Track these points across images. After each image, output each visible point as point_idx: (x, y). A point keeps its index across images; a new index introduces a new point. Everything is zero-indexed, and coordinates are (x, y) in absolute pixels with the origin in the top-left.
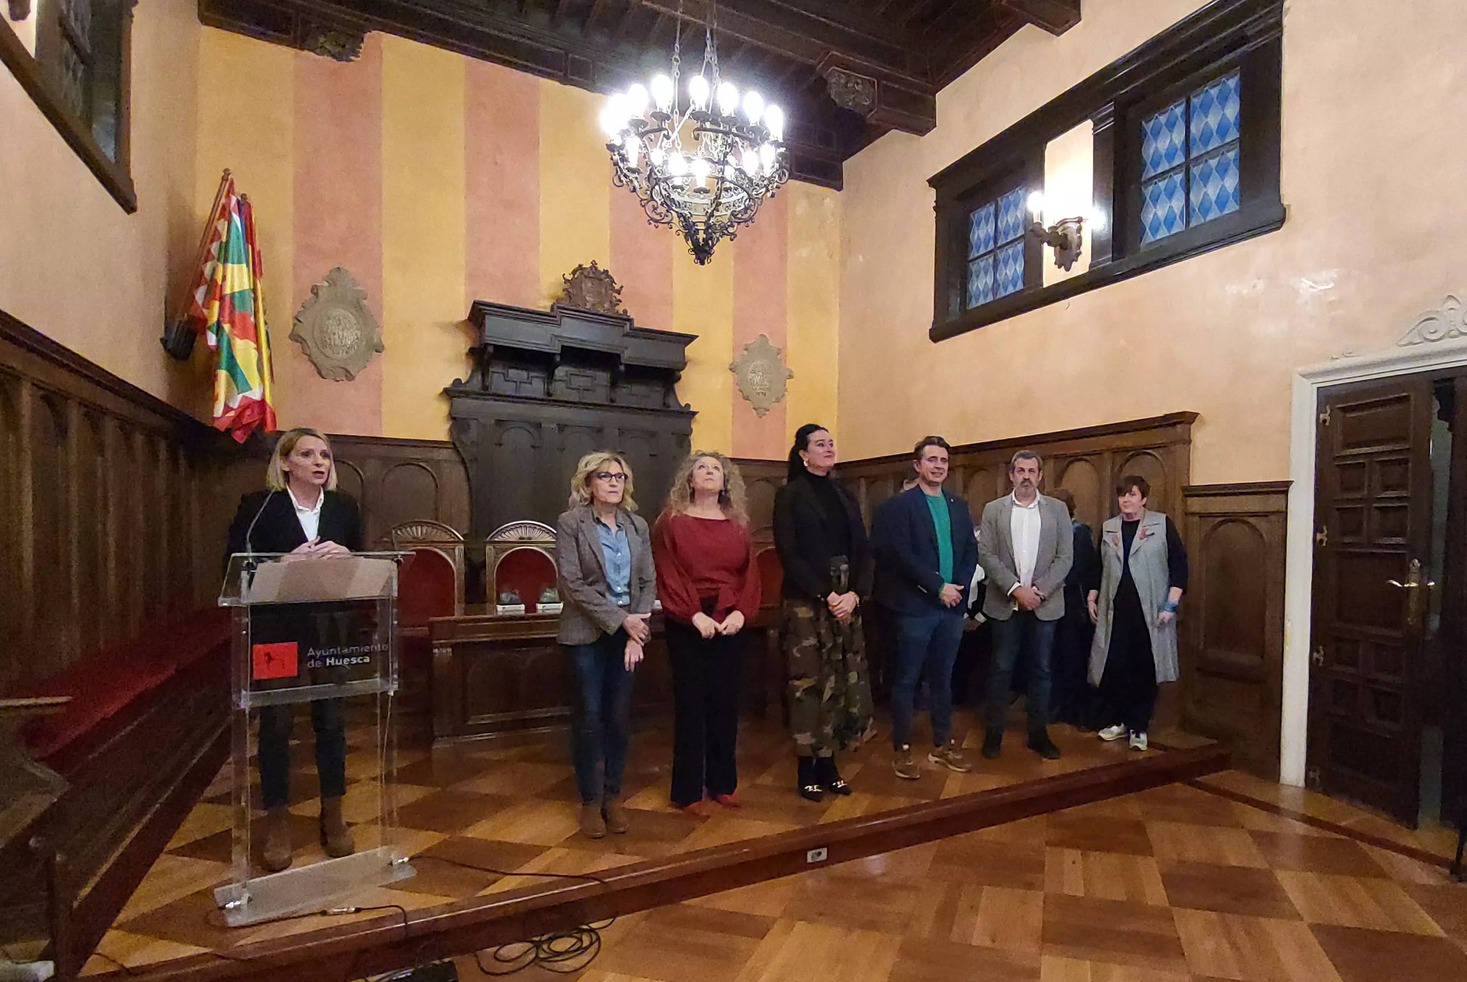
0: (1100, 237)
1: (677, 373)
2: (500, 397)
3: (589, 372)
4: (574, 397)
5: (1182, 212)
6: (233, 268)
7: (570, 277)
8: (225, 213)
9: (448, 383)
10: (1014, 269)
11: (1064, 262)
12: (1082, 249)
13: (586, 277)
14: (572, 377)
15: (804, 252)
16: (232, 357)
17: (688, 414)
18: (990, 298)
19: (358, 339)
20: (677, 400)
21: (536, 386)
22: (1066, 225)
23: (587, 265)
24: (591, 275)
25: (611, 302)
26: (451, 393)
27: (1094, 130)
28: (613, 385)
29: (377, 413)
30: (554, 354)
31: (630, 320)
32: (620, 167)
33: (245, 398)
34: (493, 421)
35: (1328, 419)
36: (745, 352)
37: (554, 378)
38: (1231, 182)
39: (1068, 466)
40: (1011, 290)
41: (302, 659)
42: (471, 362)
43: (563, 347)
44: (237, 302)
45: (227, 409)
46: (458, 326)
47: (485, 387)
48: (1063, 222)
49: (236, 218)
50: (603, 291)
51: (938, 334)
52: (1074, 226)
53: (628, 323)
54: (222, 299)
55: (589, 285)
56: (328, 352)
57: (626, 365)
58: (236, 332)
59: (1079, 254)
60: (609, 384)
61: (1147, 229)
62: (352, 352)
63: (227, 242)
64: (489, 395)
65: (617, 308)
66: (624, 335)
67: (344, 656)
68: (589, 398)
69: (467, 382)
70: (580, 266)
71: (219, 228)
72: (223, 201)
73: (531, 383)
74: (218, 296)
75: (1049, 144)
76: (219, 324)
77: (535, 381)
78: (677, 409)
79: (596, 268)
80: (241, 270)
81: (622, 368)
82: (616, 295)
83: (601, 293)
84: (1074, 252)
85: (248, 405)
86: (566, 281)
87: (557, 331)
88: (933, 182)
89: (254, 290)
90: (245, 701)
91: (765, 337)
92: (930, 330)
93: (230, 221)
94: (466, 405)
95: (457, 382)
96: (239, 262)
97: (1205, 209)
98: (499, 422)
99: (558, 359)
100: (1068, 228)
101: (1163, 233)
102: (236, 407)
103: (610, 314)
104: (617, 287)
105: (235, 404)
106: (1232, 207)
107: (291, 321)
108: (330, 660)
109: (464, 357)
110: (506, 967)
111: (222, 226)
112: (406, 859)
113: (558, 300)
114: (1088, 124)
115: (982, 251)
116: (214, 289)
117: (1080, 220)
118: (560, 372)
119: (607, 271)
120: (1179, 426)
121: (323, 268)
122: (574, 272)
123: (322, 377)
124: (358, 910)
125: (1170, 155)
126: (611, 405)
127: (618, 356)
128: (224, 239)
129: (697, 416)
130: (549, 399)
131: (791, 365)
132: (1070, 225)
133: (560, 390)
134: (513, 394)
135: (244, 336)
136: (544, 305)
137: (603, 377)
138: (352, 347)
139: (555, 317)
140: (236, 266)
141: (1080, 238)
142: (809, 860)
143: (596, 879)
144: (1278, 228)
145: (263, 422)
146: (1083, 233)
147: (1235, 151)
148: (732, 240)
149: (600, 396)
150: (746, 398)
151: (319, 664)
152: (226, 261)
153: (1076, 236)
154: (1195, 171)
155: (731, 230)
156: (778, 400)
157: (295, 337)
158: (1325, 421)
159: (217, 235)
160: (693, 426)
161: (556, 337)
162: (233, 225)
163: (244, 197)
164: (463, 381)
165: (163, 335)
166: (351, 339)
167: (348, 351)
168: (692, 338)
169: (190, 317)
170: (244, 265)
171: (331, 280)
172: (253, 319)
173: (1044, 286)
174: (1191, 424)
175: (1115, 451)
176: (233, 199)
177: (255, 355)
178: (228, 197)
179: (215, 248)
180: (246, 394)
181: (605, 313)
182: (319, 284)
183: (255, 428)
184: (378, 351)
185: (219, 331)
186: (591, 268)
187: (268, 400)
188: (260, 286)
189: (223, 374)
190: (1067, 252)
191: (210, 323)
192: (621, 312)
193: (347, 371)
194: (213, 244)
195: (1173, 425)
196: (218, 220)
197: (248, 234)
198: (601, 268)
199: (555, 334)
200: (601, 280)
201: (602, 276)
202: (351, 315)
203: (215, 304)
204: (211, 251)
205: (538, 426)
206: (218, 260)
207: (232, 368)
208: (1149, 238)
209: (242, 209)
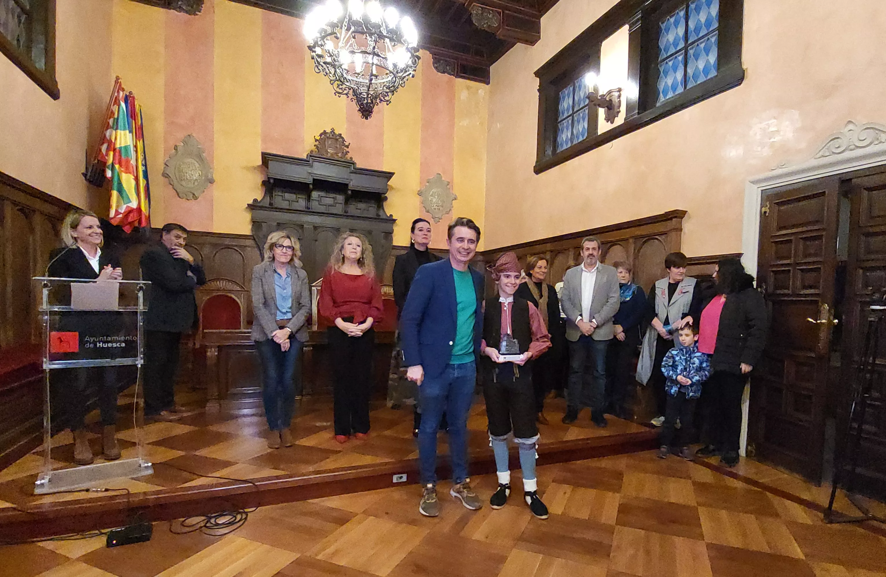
0: (631, 100)
1: (383, 196)
2: (281, 210)
3: (332, 195)
4: (322, 209)
5: (682, 80)
6: (121, 134)
7: (318, 138)
8: (117, 101)
9: (251, 202)
10: (582, 126)
11: (610, 118)
12: (621, 109)
13: (327, 137)
14: (322, 198)
15: (465, 123)
16: (120, 184)
17: (392, 221)
18: (569, 145)
19: (200, 175)
20: (385, 213)
21: (301, 203)
22: (612, 94)
23: (328, 130)
24: (331, 136)
25: (343, 153)
26: (253, 207)
27: (630, 30)
28: (347, 202)
29: (211, 218)
30: (309, 184)
31: (354, 163)
32: (317, 61)
33: (128, 207)
34: (276, 224)
35: (768, 211)
36: (427, 184)
37: (311, 198)
38: (713, 58)
39: (609, 249)
40: (581, 139)
41: (82, 343)
42: (264, 189)
43: (314, 180)
44: (123, 152)
45: (117, 213)
46: (256, 168)
47: (271, 204)
48: (610, 92)
49: (123, 105)
51: (539, 169)
52: (616, 94)
53: (353, 165)
54: (114, 150)
55: (330, 142)
56: (184, 183)
57: (352, 191)
58: (123, 170)
59: (619, 112)
60: (343, 202)
61: (661, 93)
62: (196, 183)
63: (118, 118)
64: (272, 208)
65: (346, 156)
66: (351, 173)
67: (108, 342)
68: (333, 210)
69: (261, 201)
70: (325, 131)
71: (114, 110)
72: (116, 94)
73: (298, 201)
75: (604, 43)
76: (113, 165)
77: (300, 200)
78: (384, 217)
79: (334, 132)
80: (126, 133)
81: (350, 192)
82: (345, 148)
83: (337, 147)
84: (616, 110)
85: (130, 211)
86: (316, 140)
88: (537, 74)
89: (136, 147)
90: (48, 366)
91: (440, 174)
92: (534, 167)
93: (119, 105)
94: (262, 214)
95: (255, 200)
96: (125, 130)
97: (695, 77)
98: (279, 225)
99: (311, 186)
100: (612, 96)
101: (670, 95)
102: (123, 211)
103: (343, 160)
104: (347, 144)
106: (713, 73)
107: (163, 166)
108: (100, 343)
109: (260, 186)
110: (188, 529)
111: (115, 108)
112: (150, 464)
113: (312, 151)
114: (626, 27)
115: (566, 115)
116: (111, 147)
117: (620, 90)
118: (315, 194)
119: (341, 134)
120: (674, 219)
121: (180, 135)
122: (321, 135)
123: (180, 197)
124: (107, 490)
125: (676, 44)
126: (346, 215)
127: (347, 185)
128: (116, 116)
129: (397, 222)
130: (308, 211)
131: (456, 191)
132: (613, 93)
133: (315, 205)
134: (288, 208)
135: (127, 171)
136: (304, 157)
137: (340, 198)
138: (196, 180)
139: (309, 161)
140: (122, 132)
141: (620, 102)
142: (395, 480)
143: (251, 483)
144: (740, 84)
145: (140, 222)
146: (622, 99)
147: (716, 36)
148: (387, 104)
149: (339, 209)
150: (428, 212)
151: (92, 346)
152: (117, 129)
153: (617, 100)
154: (691, 52)
155: (387, 98)
156: (447, 213)
157: (165, 175)
158: (765, 212)
159: (113, 113)
160: (394, 228)
161: (310, 173)
162: (121, 108)
163: (130, 93)
164: (259, 200)
165: (83, 171)
166: (196, 176)
167: (194, 183)
168: (393, 174)
169: (98, 160)
170: (127, 131)
171: (184, 142)
172: (133, 162)
173: (599, 134)
174: (682, 218)
175: (636, 238)
176: (121, 93)
177: (133, 183)
178: (118, 92)
179: (111, 121)
180: (128, 205)
181: (340, 159)
182: (178, 144)
183: (136, 225)
184: (210, 183)
185: (113, 169)
186: (331, 132)
187: (143, 209)
188: (140, 144)
189: (115, 193)
190: (611, 111)
191: (108, 164)
192: (349, 158)
193: (194, 194)
194: (110, 118)
195: (671, 219)
196: (114, 105)
197: (132, 114)
198: (337, 132)
199: (310, 171)
200: (337, 140)
201: (338, 137)
202: (196, 162)
203: (111, 153)
204: (109, 123)
205: (302, 227)
206: (113, 128)
207: (120, 190)
208: (662, 99)
209: (129, 99)
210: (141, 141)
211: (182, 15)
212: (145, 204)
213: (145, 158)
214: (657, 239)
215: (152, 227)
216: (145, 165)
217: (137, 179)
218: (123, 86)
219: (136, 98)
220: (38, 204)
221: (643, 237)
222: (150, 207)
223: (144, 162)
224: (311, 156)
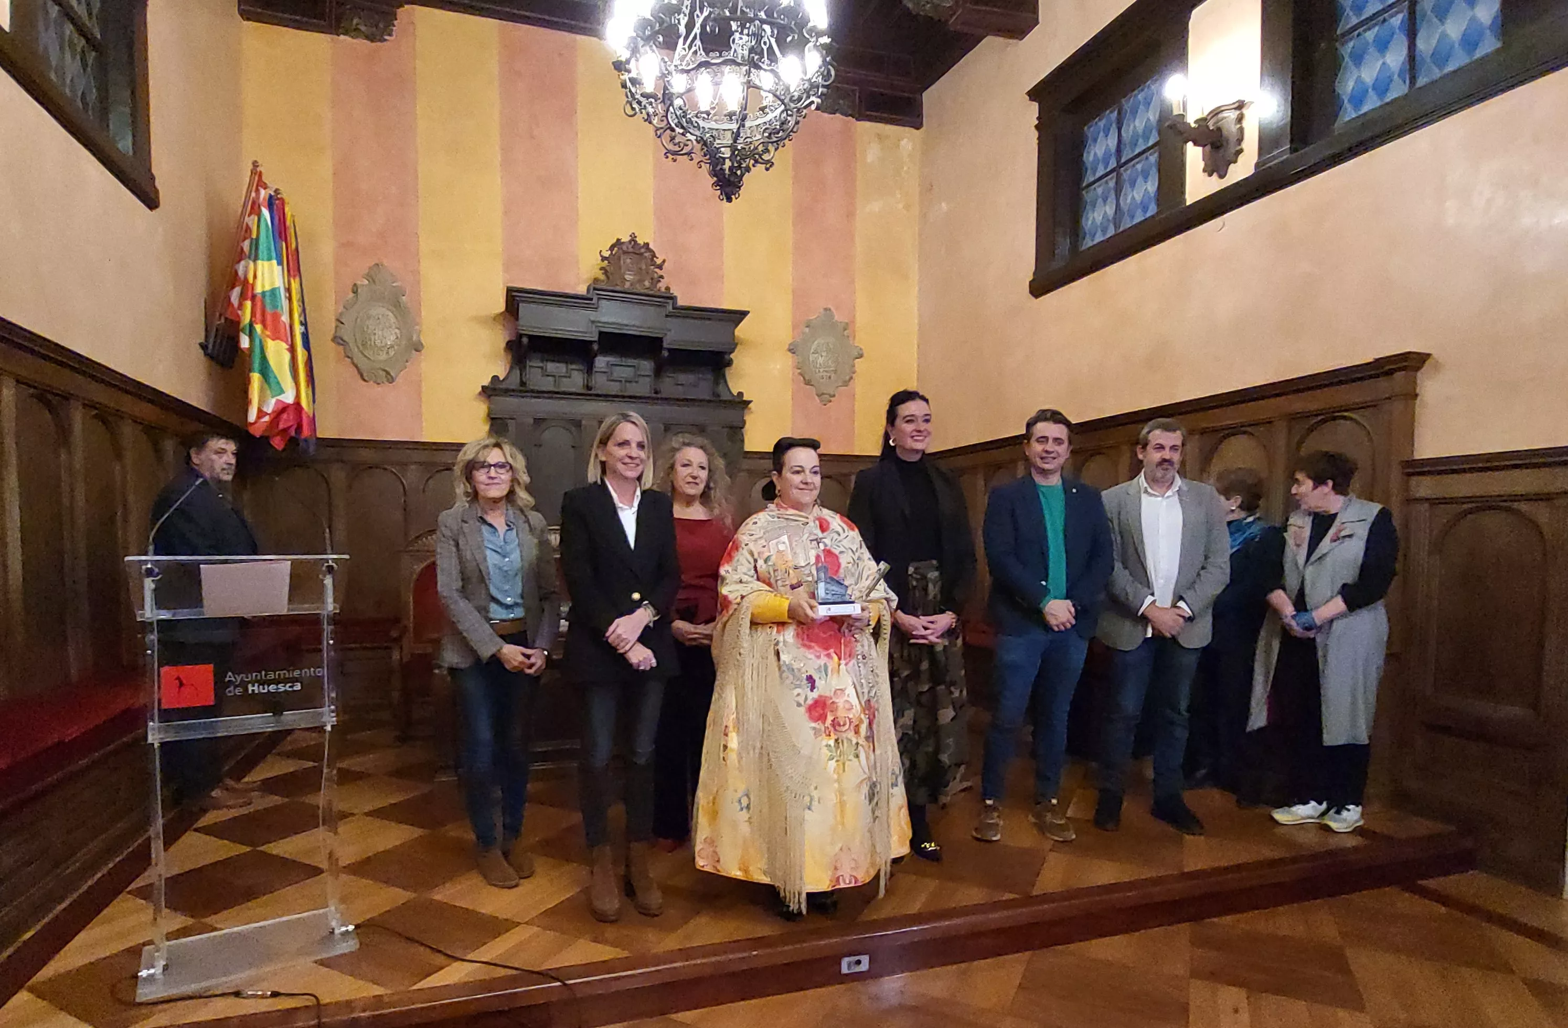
0: (1271, 123)
1: (726, 357)
2: (539, 394)
3: (631, 362)
4: (614, 388)
5: (1401, 69)
6: (263, 267)
7: (607, 254)
8: (255, 209)
9: (486, 382)
10: (1145, 188)
11: (1215, 166)
12: (1244, 145)
13: (625, 253)
14: (614, 368)
15: (874, 207)
16: (264, 359)
17: (741, 404)
18: (1111, 232)
19: (397, 337)
20: (729, 389)
21: (575, 379)
22: (1220, 116)
23: (626, 239)
24: (631, 250)
25: (652, 279)
26: (491, 390)
28: (658, 372)
29: (419, 416)
30: (591, 341)
31: (673, 298)
32: (630, 91)
33: (279, 401)
34: (532, 421)
36: (807, 330)
37: (595, 370)
39: (1220, 441)
40: (1141, 216)
42: (510, 357)
43: (601, 333)
44: (268, 300)
45: (261, 413)
46: (495, 318)
47: (523, 384)
48: (1216, 112)
49: (266, 212)
50: (644, 267)
51: (1042, 285)
52: (1233, 115)
53: (670, 302)
54: (253, 297)
55: (628, 261)
56: (369, 353)
57: (669, 350)
58: (268, 333)
59: (1241, 151)
60: (653, 373)
61: (1346, 102)
62: (392, 353)
63: (257, 239)
64: (527, 392)
65: (660, 285)
66: (667, 316)
68: (633, 389)
69: (504, 379)
70: (618, 240)
71: (250, 224)
72: (254, 195)
73: (570, 376)
74: (250, 294)
75: (1193, 14)
76: (251, 325)
77: (575, 374)
78: (730, 398)
79: (635, 242)
80: (271, 266)
81: (665, 353)
82: (657, 270)
83: (641, 269)
84: (1233, 149)
85: (282, 408)
86: (604, 259)
87: (593, 315)
88: (1035, 93)
89: (288, 290)
91: (829, 310)
92: (1030, 283)
93: (259, 214)
94: (510, 403)
95: (495, 378)
96: (269, 259)
97: (1440, 57)
98: (538, 421)
99: (596, 347)
100: (1225, 118)
101: (1372, 103)
102: (270, 410)
103: (651, 292)
104: (659, 262)
105: (270, 408)
106: (1488, 46)
107: (333, 324)
109: (502, 352)
111: (253, 222)
113: (596, 280)
115: (1100, 173)
116: (247, 291)
117: (1240, 106)
118: (601, 362)
119: (647, 244)
120: (1397, 374)
121: (364, 265)
122: (612, 248)
123: (364, 380)
126: (657, 398)
127: (660, 340)
128: (254, 236)
129: (751, 405)
130: (589, 394)
131: (861, 341)
132: (1225, 114)
133: (600, 382)
134: (552, 389)
135: (276, 338)
136: (582, 290)
137: (647, 366)
138: (392, 346)
139: (591, 299)
140: (266, 263)
141: (1241, 130)
145: (299, 428)
146: (1245, 124)
149: (643, 387)
150: (809, 383)
152: (256, 259)
153: (1234, 128)
156: (845, 384)
157: (338, 339)
159: (247, 231)
160: (747, 418)
161: (593, 322)
162: (262, 220)
163: (276, 191)
164: (501, 378)
165: (202, 340)
166: (390, 339)
167: (388, 353)
168: (744, 314)
169: (226, 319)
170: (275, 262)
171: (370, 277)
172: (285, 318)
173: (1188, 203)
174: (1418, 369)
175: (1294, 418)
176: (263, 192)
177: (287, 356)
178: (257, 191)
179: (246, 245)
180: (280, 398)
181: (646, 291)
182: (359, 283)
183: (293, 433)
184: (417, 350)
185: (251, 334)
186: (630, 242)
187: (304, 403)
188: (295, 286)
189: (256, 377)
190: (1222, 151)
191: (242, 326)
192: (663, 289)
193: (388, 373)
194: (244, 240)
195: (1390, 373)
196: (249, 216)
197: (281, 230)
198: (640, 241)
199: (592, 319)
200: (641, 254)
201: (643, 250)
202: (390, 314)
203: (248, 304)
204: (242, 249)
205: (577, 424)
206: (249, 258)
207: (265, 371)
208: (1349, 114)
209: (275, 203)
210: (297, 279)
211: (362, 44)
212: (307, 394)
213: (304, 310)
214: (1345, 418)
215: (319, 435)
216: (304, 324)
217: (292, 350)
218: (264, 179)
219: (286, 201)
220: (128, 404)
221: (1307, 415)
222: (314, 402)
223: (302, 319)
224: (595, 289)
